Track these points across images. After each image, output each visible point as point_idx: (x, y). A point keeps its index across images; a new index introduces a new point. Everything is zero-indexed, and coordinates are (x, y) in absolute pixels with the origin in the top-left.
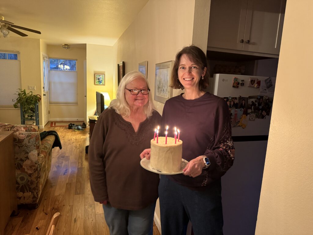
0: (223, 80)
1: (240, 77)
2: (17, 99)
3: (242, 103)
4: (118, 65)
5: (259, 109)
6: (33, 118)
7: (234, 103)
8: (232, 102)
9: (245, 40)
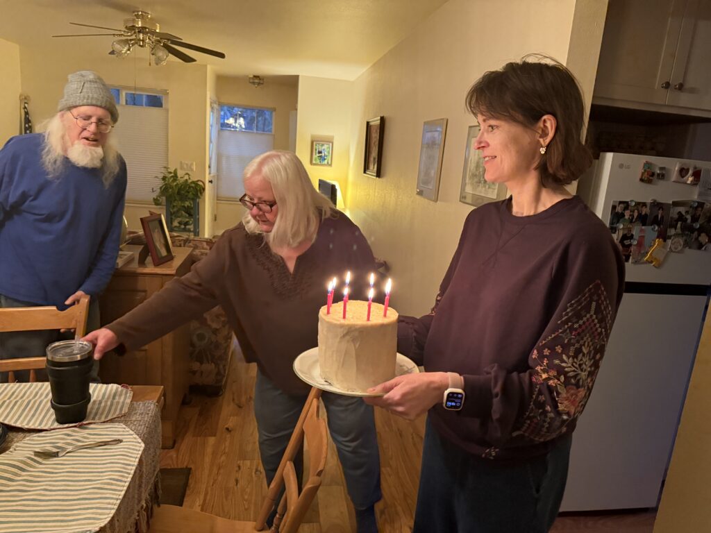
0: (621, 166)
1: (658, 162)
2: (161, 188)
3: (658, 216)
4: (368, 123)
5: (692, 230)
6: (188, 227)
7: (640, 215)
8: (636, 211)
9: (675, 82)
